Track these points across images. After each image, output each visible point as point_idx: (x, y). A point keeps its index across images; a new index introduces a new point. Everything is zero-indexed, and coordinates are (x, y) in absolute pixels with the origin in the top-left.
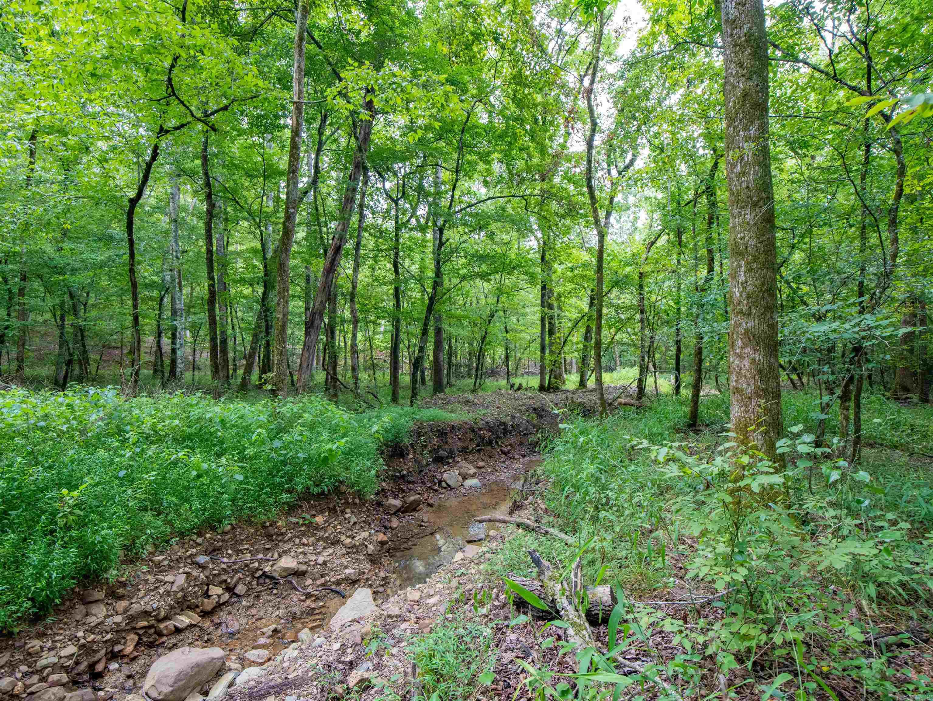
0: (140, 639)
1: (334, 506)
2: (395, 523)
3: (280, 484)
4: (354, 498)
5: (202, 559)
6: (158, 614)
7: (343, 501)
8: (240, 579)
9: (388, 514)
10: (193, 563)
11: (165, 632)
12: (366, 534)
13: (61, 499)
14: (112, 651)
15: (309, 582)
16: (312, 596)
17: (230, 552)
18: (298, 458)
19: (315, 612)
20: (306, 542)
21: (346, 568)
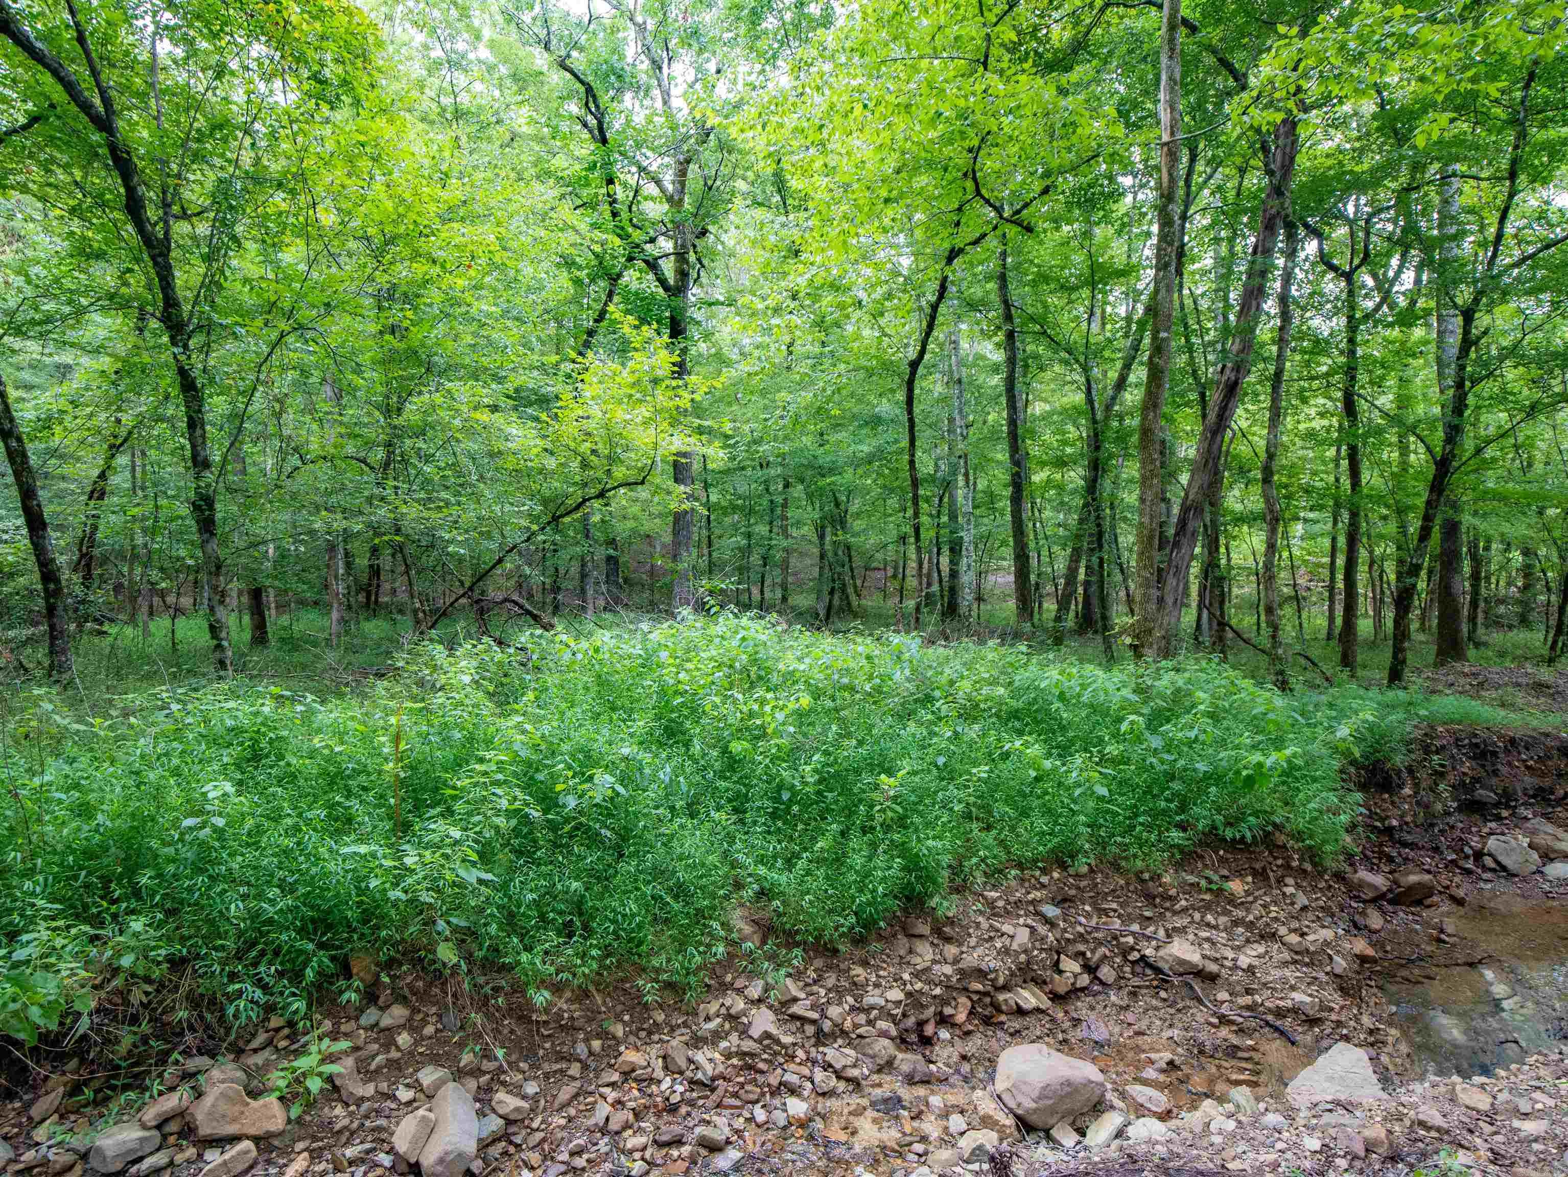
0: (973, 1007)
1: (1264, 869)
2: (1375, 920)
3: (1164, 812)
4: (1302, 860)
5: (1051, 911)
6: (996, 979)
7: (1280, 862)
8: (1105, 956)
9: (1357, 898)
10: (1037, 913)
11: (1004, 1008)
12: (1327, 934)
13: (877, 787)
14: (941, 1013)
15: (1223, 995)
16: (1232, 1022)
17: (1087, 908)
18: (1195, 770)
19: (1240, 1054)
20: (1213, 922)
21: (1293, 988)
